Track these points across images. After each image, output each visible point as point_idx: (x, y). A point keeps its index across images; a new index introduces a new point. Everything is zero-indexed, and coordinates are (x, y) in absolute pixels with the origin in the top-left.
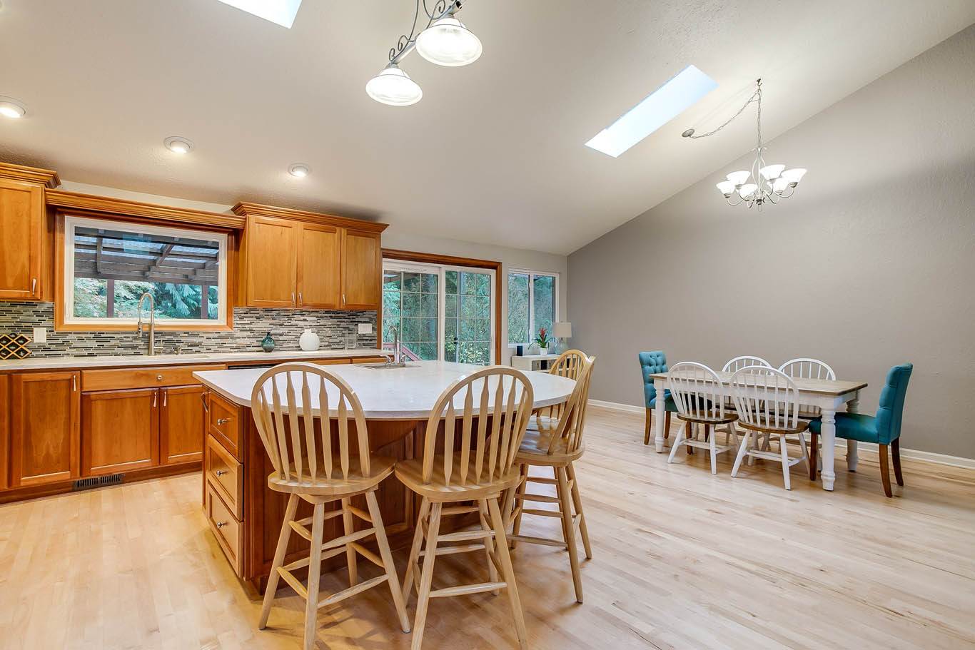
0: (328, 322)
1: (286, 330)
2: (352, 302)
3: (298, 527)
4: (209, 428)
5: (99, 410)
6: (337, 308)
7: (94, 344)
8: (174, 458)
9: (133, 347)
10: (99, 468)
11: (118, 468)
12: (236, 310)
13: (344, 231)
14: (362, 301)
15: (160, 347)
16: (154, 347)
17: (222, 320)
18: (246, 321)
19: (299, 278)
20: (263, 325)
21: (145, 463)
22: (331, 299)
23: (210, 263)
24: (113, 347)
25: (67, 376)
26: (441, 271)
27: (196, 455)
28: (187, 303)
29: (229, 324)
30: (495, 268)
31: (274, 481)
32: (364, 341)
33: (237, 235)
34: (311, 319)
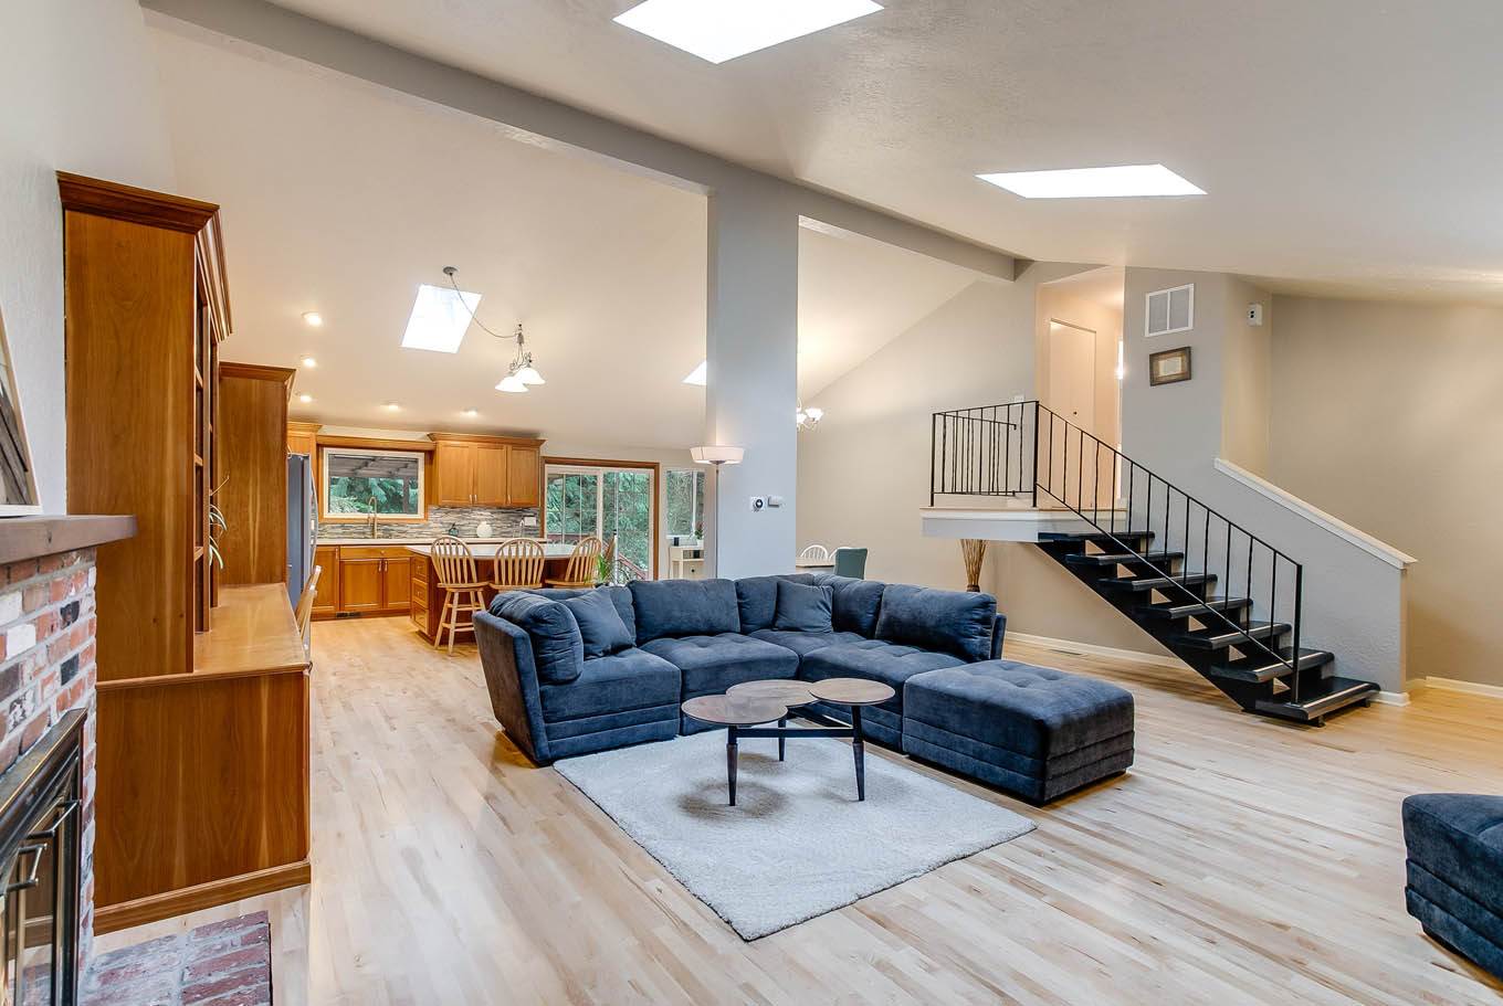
0: (501, 516)
1: (465, 522)
2: (516, 500)
3: (449, 605)
4: (413, 574)
5: (348, 570)
6: (504, 506)
7: (340, 531)
8: (391, 605)
9: (364, 533)
10: (349, 607)
11: (359, 607)
12: (430, 507)
13: (510, 447)
14: (524, 500)
15: (380, 533)
16: (377, 534)
17: (420, 514)
18: (438, 515)
19: (475, 484)
20: (452, 518)
21: (373, 605)
22: (500, 499)
23: (411, 465)
24: (351, 533)
25: (332, 549)
26: (601, 472)
27: (405, 604)
28: (383, 488)
29: (426, 518)
30: (653, 468)
31: (440, 585)
32: (528, 530)
33: (430, 455)
34: (487, 513)
